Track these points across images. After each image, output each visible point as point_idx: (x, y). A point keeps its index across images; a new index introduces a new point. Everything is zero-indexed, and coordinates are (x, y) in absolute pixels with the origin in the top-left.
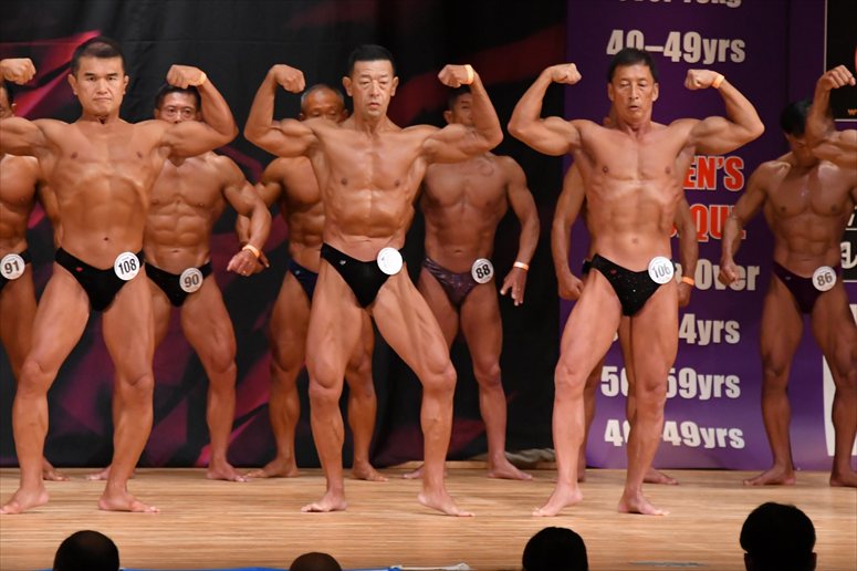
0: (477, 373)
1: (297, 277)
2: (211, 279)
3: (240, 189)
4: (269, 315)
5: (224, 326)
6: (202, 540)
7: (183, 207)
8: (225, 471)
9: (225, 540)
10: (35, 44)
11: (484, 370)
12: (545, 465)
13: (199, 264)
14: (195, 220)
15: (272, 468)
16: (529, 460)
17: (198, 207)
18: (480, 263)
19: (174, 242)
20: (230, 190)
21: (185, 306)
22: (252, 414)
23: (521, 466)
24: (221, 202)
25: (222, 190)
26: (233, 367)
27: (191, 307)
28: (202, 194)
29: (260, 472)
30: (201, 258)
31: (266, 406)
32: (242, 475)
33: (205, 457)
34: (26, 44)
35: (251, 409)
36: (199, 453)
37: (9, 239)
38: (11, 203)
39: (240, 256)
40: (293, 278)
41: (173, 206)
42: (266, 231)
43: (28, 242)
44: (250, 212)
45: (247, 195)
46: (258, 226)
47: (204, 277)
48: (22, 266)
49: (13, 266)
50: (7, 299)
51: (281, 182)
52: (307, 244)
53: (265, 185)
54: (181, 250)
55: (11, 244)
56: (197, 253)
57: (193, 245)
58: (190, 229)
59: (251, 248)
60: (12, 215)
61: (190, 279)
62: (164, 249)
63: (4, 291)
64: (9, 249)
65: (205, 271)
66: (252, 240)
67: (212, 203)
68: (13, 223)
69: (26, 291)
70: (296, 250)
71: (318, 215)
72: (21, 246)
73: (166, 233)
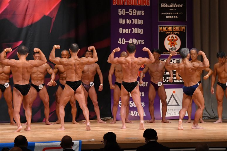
0: (94, 104)
1: (61, 86)
2: (45, 86)
3: (50, 69)
4: (56, 93)
5: (47, 95)
6: (44, 136)
7: (39, 73)
8: (48, 123)
9: (48, 136)
10: (10, 43)
11: (95, 103)
12: (108, 120)
13: (42, 84)
14: (42, 75)
15: (57, 122)
16: (105, 119)
17: (42, 73)
18: (91, 83)
20: (48, 70)
21: (40, 92)
22: (53, 112)
23: (104, 120)
24: (46, 72)
25: (46, 70)
26: (48, 103)
27: (41, 92)
28: (42, 71)
29: (54, 123)
30: (43, 83)
31: (55, 110)
32: (51, 124)
33: (44, 121)
34: (8, 43)
35: (53, 111)
36: (43, 120)
37: (6, 80)
38: (6, 74)
39: (50, 82)
40: (60, 87)
41: (37, 73)
42: (55, 77)
43: (10, 81)
44: (51, 74)
45: (51, 71)
46: (53, 77)
47: (43, 86)
48: (9, 85)
49: (7, 85)
50: (6, 91)
51: (58, 68)
52: (63, 80)
53: (55, 69)
54: (39, 81)
55: (7, 81)
56: (42, 81)
57: (41, 80)
58: (40, 77)
59: (52, 81)
60: (6, 76)
61: (41, 87)
62: (35, 81)
63: (5, 90)
64: (6, 82)
65: (43, 85)
66: (52, 79)
67: (45, 72)
68: (7, 77)
69: (10, 90)
70: (61, 81)
71: (64, 74)
72: (8, 81)
73: (36, 78)
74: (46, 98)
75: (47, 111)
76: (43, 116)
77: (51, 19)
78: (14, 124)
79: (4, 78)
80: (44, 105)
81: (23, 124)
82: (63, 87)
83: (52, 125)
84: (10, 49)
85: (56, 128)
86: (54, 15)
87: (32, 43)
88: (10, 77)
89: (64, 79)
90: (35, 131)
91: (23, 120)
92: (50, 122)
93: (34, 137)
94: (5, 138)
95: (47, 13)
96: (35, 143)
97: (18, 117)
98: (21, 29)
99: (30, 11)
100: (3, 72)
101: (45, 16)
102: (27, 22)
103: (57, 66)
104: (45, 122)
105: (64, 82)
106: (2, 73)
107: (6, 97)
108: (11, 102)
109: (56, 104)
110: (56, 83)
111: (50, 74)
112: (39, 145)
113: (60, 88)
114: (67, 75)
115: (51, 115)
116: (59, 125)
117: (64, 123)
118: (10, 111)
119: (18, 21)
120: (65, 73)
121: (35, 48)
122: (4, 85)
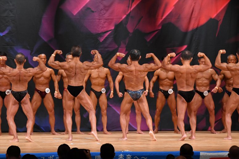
2: (210, 93)
3: (215, 75)
5: (212, 102)
6: (210, 145)
7: (204, 79)
8: (214, 131)
9: (214, 145)
10: (174, 48)
13: (207, 90)
14: (206, 81)
15: (223, 131)
17: (207, 79)
19: (203, 86)
20: (213, 76)
22: (219, 120)
24: (211, 78)
25: (211, 75)
27: (206, 99)
28: (208, 76)
29: (220, 132)
30: (208, 89)
31: (221, 119)
32: (217, 132)
33: (210, 129)
34: (172, 48)
36: (208, 128)
37: (170, 86)
38: (170, 79)
39: (214, 89)
40: (226, 93)
41: (202, 79)
43: (174, 87)
44: (217, 80)
45: (216, 77)
46: (218, 83)
47: (208, 93)
48: (172, 91)
49: (171, 91)
50: (170, 98)
51: (224, 74)
52: (229, 86)
53: (221, 75)
54: (204, 87)
56: (207, 88)
57: (206, 86)
58: (205, 83)
59: (217, 87)
61: (206, 93)
62: (200, 87)
63: (169, 96)
64: (170, 88)
65: (209, 91)
66: (217, 86)
67: (210, 78)
68: (171, 83)
70: (227, 88)
71: (231, 80)
72: (172, 87)
73: (200, 84)
74: (211, 105)
75: (212, 120)
76: (209, 124)
77: (217, 22)
78: (178, 132)
79: (168, 84)
80: (209, 112)
82: (229, 94)
84: (173, 54)
85: (222, 138)
86: (221, 18)
87: (197, 47)
88: (174, 83)
89: (230, 85)
90: (200, 140)
91: (188, 128)
92: (216, 131)
93: (199, 146)
94: (169, 146)
95: (214, 16)
96: (200, 153)
97: (182, 125)
98: (186, 33)
99: (195, 14)
100: (167, 78)
101: (211, 19)
102: (193, 26)
103: (223, 71)
104: (210, 131)
105: (230, 89)
106: (165, 79)
107: (169, 104)
108: (174, 109)
109: (222, 111)
110: (222, 90)
111: (215, 80)
112: (205, 155)
113: (226, 95)
114: (233, 81)
116: (226, 135)
117: (231, 132)
118: (173, 118)
119: (183, 25)
121: (199, 53)
122: (168, 91)
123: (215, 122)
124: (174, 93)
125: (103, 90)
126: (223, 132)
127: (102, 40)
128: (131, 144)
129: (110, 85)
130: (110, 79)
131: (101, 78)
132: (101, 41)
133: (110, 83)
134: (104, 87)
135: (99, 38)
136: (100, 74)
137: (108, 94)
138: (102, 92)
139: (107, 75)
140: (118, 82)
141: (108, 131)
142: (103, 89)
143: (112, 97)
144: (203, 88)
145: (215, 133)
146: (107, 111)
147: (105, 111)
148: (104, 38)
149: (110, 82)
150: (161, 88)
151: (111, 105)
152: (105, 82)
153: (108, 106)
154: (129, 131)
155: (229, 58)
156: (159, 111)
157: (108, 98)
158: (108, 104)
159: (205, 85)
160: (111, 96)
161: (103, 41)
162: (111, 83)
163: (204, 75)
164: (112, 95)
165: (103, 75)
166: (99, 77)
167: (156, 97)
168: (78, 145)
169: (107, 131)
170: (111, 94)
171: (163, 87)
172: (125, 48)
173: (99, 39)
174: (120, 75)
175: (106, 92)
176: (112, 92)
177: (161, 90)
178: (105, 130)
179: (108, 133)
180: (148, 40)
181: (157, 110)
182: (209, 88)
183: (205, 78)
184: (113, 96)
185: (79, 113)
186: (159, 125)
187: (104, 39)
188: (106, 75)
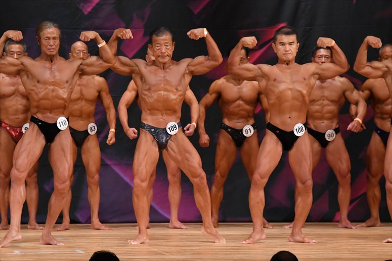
1: (378, 134)
2: (339, 134)
3: (352, 92)
4: (366, 151)
5: (345, 156)
6: (337, 256)
7: (326, 102)
8: (347, 223)
10: (258, 30)
13: (334, 128)
14: (332, 108)
15: (369, 222)
17: (333, 101)
19: (322, 118)
20: (348, 93)
21: (327, 147)
22: (360, 196)
24: (344, 99)
25: (344, 93)
26: (349, 175)
27: (330, 147)
28: (334, 95)
30: (334, 125)
31: (365, 194)
32: (355, 226)
33: (337, 218)
34: (253, 30)
35: (358, 195)
36: (335, 216)
37: (246, 118)
38: (247, 102)
39: (353, 123)
41: (321, 101)
42: (365, 110)
43: (255, 119)
44: (357, 103)
45: (355, 95)
47: (336, 134)
48: (253, 131)
49: (248, 130)
50: (246, 146)
52: (383, 119)
53: (363, 91)
54: (325, 121)
55: (248, 121)
56: (333, 122)
57: (331, 119)
58: (329, 112)
59: (358, 119)
60: (248, 107)
61: (330, 135)
62: (317, 121)
63: (245, 142)
64: (247, 123)
65: (337, 131)
66: (359, 116)
67: (340, 98)
68: (248, 112)
69: (255, 142)
70: (378, 121)
71: (387, 105)
72: (252, 121)
73: (318, 114)
75: (344, 196)
76: (336, 207)
79: (241, 112)
81: (287, 225)
82: (385, 136)
83: (358, 230)
87: (309, 28)
89: (386, 116)
92: (352, 221)
93: (313, 257)
100: (240, 98)
104: (338, 222)
105: (385, 125)
106: (237, 100)
109: (368, 178)
115: (354, 204)
120: (390, 100)
122: (241, 130)
123: (351, 202)
124: (256, 135)
125: (92, 128)
126: (369, 224)
127: (89, 10)
128: (156, 253)
129: (108, 116)
130: (108, 100)
131: (87, 100)
132: (86, 13)
133: (107, 111)
134: (93, 120)
135: (82, 4)
136: (85, 92)
137: (103, 135)
138: (89, 131)
139: (99, 92)
140: (126, 105)
141: (102, 222)
142: (91, 125)
143: (111, 142)
144: (323, 124)
145: (351, 228)
146: (100, 175)
147: (97, 177)
148: (94, 5)
149: (108, 108)
150: (227, 122)
151: (108, 162)
152: (96, 109)
153: (103, 165)
154: (150, 222)
155: (383, 54)
156: (222, 176)
157: (103, 146)
158: (102, 160)
159: (327, 115)
160: (109, 139)
161: (90, 12)
162: (109, 111)
163: (326, 93)
164: (111, 138)
165: (91, 93)
166: (82, 98)
167: (214, 143)
168: (31, 255)
169: (100, 223)
170: (110, 136)
171: (230, 120)
172: (143, 30)
173: (80, 8)
174: (130, 92)
175: (98, 133)
176: (113, 130)
177: (226, 128)
178: (95, 219)
179: (103, 226)
180: (196, 12)
181: (218, 174)
182: (338, 123)
183: (328, 100)
184: (113, 140)
185: (36, 180)
186: (220, 209)
187: (93, 9)
188: (97, 94)
